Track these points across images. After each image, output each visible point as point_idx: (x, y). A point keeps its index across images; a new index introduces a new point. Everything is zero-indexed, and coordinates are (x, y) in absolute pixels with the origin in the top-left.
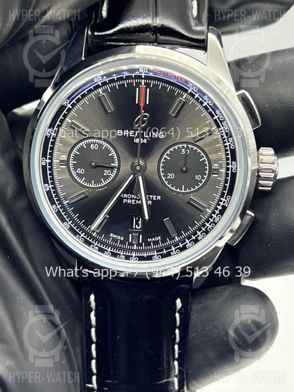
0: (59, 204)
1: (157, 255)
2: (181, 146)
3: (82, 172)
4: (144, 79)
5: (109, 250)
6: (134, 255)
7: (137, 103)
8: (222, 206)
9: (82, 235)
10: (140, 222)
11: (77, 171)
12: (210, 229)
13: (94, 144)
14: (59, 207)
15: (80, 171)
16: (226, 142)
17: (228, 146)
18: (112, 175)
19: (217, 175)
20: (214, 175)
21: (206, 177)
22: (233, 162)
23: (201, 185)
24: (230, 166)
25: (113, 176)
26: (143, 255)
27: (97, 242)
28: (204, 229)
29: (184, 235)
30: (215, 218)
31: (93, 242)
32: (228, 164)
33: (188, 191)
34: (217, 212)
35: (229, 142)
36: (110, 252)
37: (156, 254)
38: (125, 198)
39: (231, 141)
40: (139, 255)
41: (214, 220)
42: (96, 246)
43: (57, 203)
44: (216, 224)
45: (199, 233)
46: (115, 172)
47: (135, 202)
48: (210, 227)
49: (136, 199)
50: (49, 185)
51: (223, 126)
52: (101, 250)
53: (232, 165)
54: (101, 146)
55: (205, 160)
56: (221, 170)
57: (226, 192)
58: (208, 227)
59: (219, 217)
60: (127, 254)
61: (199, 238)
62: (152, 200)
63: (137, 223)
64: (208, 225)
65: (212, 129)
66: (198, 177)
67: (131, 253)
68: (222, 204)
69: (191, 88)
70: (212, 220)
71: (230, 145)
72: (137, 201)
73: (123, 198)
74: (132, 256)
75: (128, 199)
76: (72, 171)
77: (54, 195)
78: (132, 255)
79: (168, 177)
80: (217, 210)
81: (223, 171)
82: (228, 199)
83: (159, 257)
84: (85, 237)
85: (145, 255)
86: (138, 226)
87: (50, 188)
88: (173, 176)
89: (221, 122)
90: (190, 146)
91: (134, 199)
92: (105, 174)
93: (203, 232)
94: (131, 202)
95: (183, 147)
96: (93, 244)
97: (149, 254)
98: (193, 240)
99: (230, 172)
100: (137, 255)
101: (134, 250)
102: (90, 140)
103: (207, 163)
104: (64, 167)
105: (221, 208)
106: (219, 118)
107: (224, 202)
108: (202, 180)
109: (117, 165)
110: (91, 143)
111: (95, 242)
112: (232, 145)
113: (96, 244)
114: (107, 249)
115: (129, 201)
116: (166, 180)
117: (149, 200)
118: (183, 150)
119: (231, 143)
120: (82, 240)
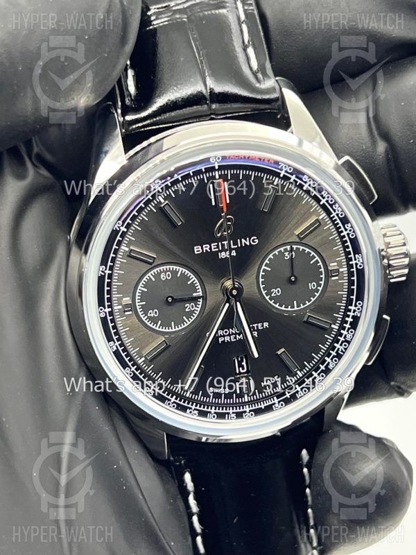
0: (133, 365)
1: (279, 402)
2: (282, 249)
3: (156, 314)
4: (218, 170)
5: (213, 411)
6: (248, 410)
7: (214, 204)
8: (353, 317)
9: (173, 400)
10: (244, 363)
11: (149, 315)
12: (342, 351)
13: (166, 272)
14: (133, 369)
15: (152, 314)
16: (342, 232)
17: (346, 236)
18: (196, 309)
19: (337, 278)
20: (333, 278)
21: (322, 283)
22: (357, 256)
23: (317, 295)
24: (354, 262)
25: (199, 309)
26: (260, 406)
27: (195, 404)
28: (334, 353)
29: (308, 366)
30: (346, 335)
31: (190, 406)
32: (350, 260)
33: (302, 307)
34: (348, 326)
35: (346, 230)
36: (215, 413)
37: (276, 401)
38: (221, 336)
39: (349, 229)
40: (254, 408)
41: (345, 337)
42: (195, 409)
43: (130, 364)
44: (349, 342)
45: (328, 360)
46: (201, 303)
47: (235, 338)
48: (341, 348)
49: (236, 334)
50: (115, 343)
51: (335, 211)
52: (203, 414)
54: (174, 273)
55: (317, 260)
56: (341, 270)
57: (354, 297)
58: (339, 349)
59: (352, 332)
60: (238, 410)
61: (331, 366)
62: (258, 330)
63: (240, 366)
64: (337, 346)
65: (321, 218)
66: (312, 286)
67: (243, 408)
68: (351, 314)
69: (284, 169)
70: (342, 339)
71: (348, 234)
72: (237, 336)
73: (219, 337)
74: (245, 412)
75: (224, 336)
76: (142, 316)
77: (123, 355)
78: (245, 410)
79: (273, 295)
80: (347, 324)
81: (344, 269)
82: (359, 306)
83: (282, 405)
84: (177, 401)
85: (263, 406)
86: (243, 369)
87: (116, 346)
88: (278, 292)
89: (331, 206)
90: (295, 247)
91: (233, 334)
92: (187, 310)
93: (334, 357)
94: (230, 339)
95: (286, 250)
96: (190, 408)
97: (268, 404)
98: (322, 371)
99: (354, 270)
100: (251, 408)
101: (245, 402)
102: (158, 269)
103: (320, 264)
104: (131, 313)
105: (352, 320)
106: (327, 201)
107: (354, 311)
108: (319, 288)
109: (201, 294)
110: (161, 272)
111: (192, 405)
112: (351, 233)
113: (193, 407)
114: (209, 410)
115: (227, 339)
116: (271, 299)
117: (254, 330)
118: (287, 254)
119: (350, 231)
120: (174, 406)
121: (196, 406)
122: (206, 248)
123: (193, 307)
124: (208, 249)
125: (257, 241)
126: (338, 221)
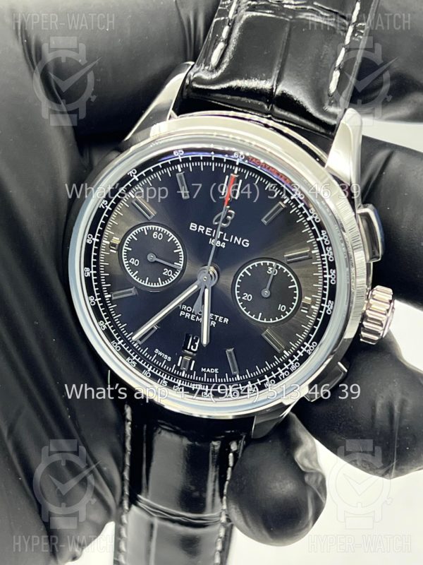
0: (98, 297)
2: (268, 262)
3: (136, 263)
4: (238, 167)
5: (150, 369)
6: (179, 384)
8: (304, 353)
9: (120, 342)
10: (197, 344)
11: (130, 261)
12: (282, 377)
13: (159, 233)
14: (97, 300)
15: (133, 261)
16: (326, 274)
17: (328, 279)
18: (172, 276)
19: (306, 312)
20: (302, 311)
21: (292, 310)
22: (330, 301)
23: (283, 318)
24: (325, 306)
25: (174, 278)
27: (137, 356)
28: (274, 375)
29: (249, 375)
30: (291, 365)
31: (132, 355)
32: (323, 302)
33: (265, 321)
34: (296, 358)
35: (330, 274)
36: (150, 372)
39: (333, 274)
40: (185, 385)
41: (290, 367)
42: (135, 360)
43: (96, 294)
44: (291, 372)
46: (178, 274)
47: (195, 318)
48: (283, 374)
49: (197, 315)
50: (91, 270)
51: (327, 252)
52: (140, 368)
53: (327, 304)
54: (166, 237)
55: (295, 288)
56: (313, 307)
57: (313, 336)
58: (280, 374)
59: (297, 365)
62: (217, 322)
63: (193, 344)
64: (280, 371)
65: (314, 252)
66: (282, 308)
67: (176, 381)
68: (304, 349)
70: (287, 367)
71: (330, 279)
72: (198, 317)
73: (181, 309)
75: (186, 312)
76: (124, 260)
77: (94, 284)
78: (177, 383)
79: (243, 298)
80: (296, 356)
81: (316, 308)
82: (313, 346)
84: (123, 346)
86: (194, 348)
87: (91, 274)
88: (249, 298)
89: (325, 246)
90: (280, 266)
91: (194, 313)
92: (164, 274)
93: (273, 378)
94: (190, 317)
95: (271, 265)
98: (257, 385)
99: (323, 312)
100: (183, 384)
101: (181, 377)
102: (154, 227)
103: (297, 292)
104: (115, 252)
105: (302, 355)
106: (323, 241)
107: (308, 348)
108: (287, 312)
109: (182, 265)
110: (155, 231)
111: (134, 355)
112: (333, 279)
113: (134, 358)
114: (147, 367)
115: (188, 315)
116: (240, 300)
117: (214, 320)
118: (270, 268)
119: (333, 276)
120: (118, 348)
121: (137, 358)
122: (201, 228)
123: (170, 273)
124: (202, 230)
125: (248, 244)
126: (326, 263)
